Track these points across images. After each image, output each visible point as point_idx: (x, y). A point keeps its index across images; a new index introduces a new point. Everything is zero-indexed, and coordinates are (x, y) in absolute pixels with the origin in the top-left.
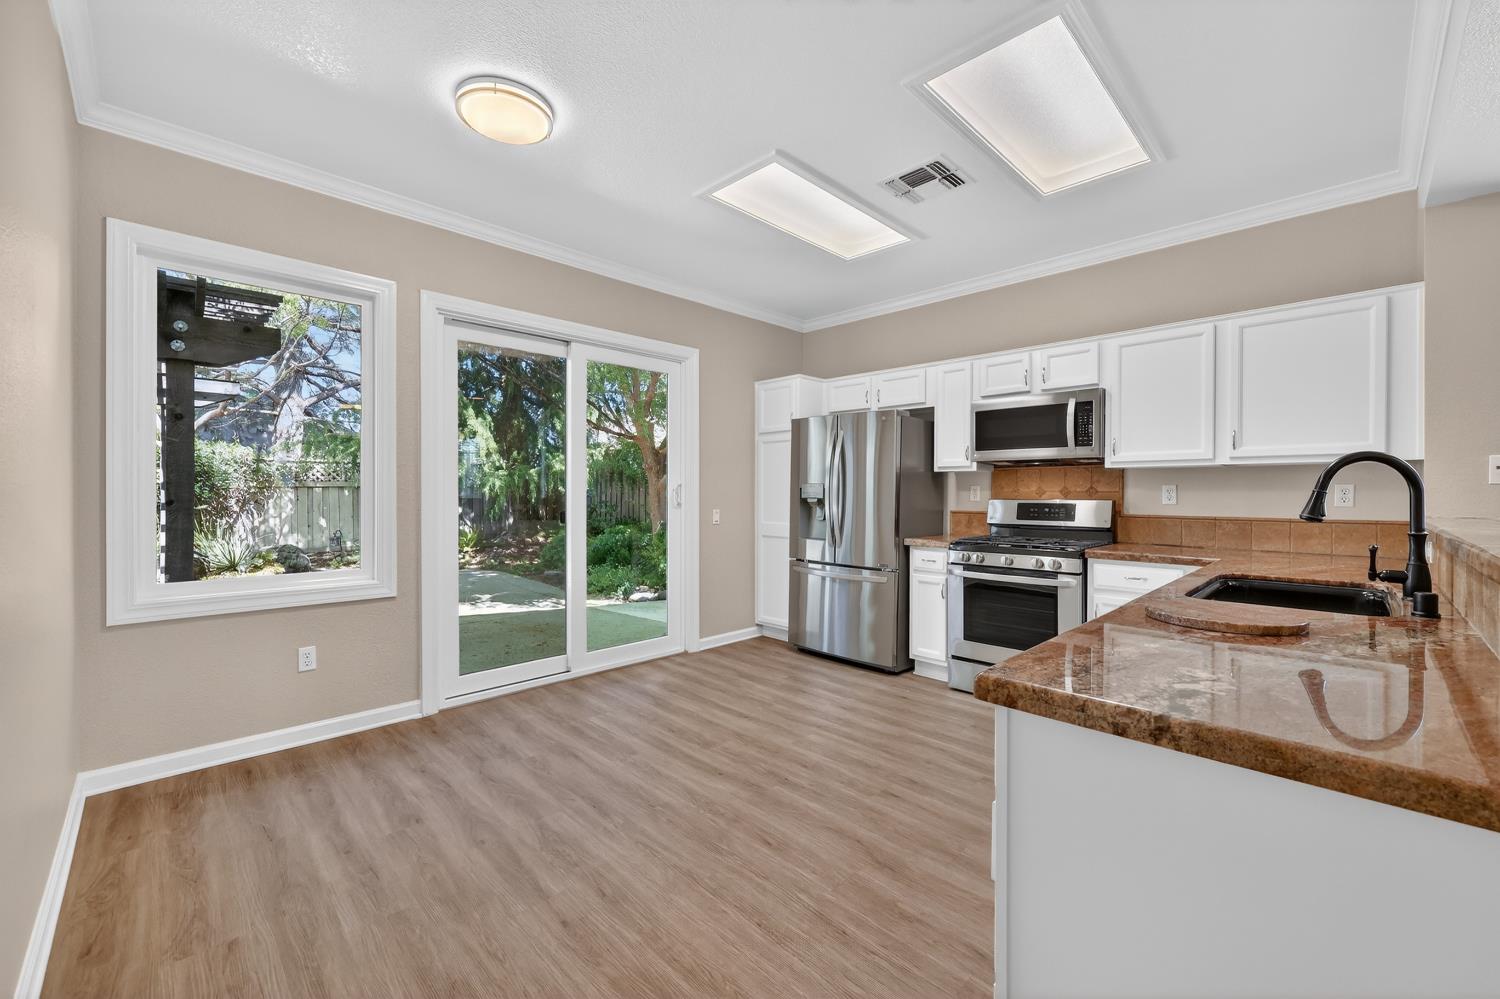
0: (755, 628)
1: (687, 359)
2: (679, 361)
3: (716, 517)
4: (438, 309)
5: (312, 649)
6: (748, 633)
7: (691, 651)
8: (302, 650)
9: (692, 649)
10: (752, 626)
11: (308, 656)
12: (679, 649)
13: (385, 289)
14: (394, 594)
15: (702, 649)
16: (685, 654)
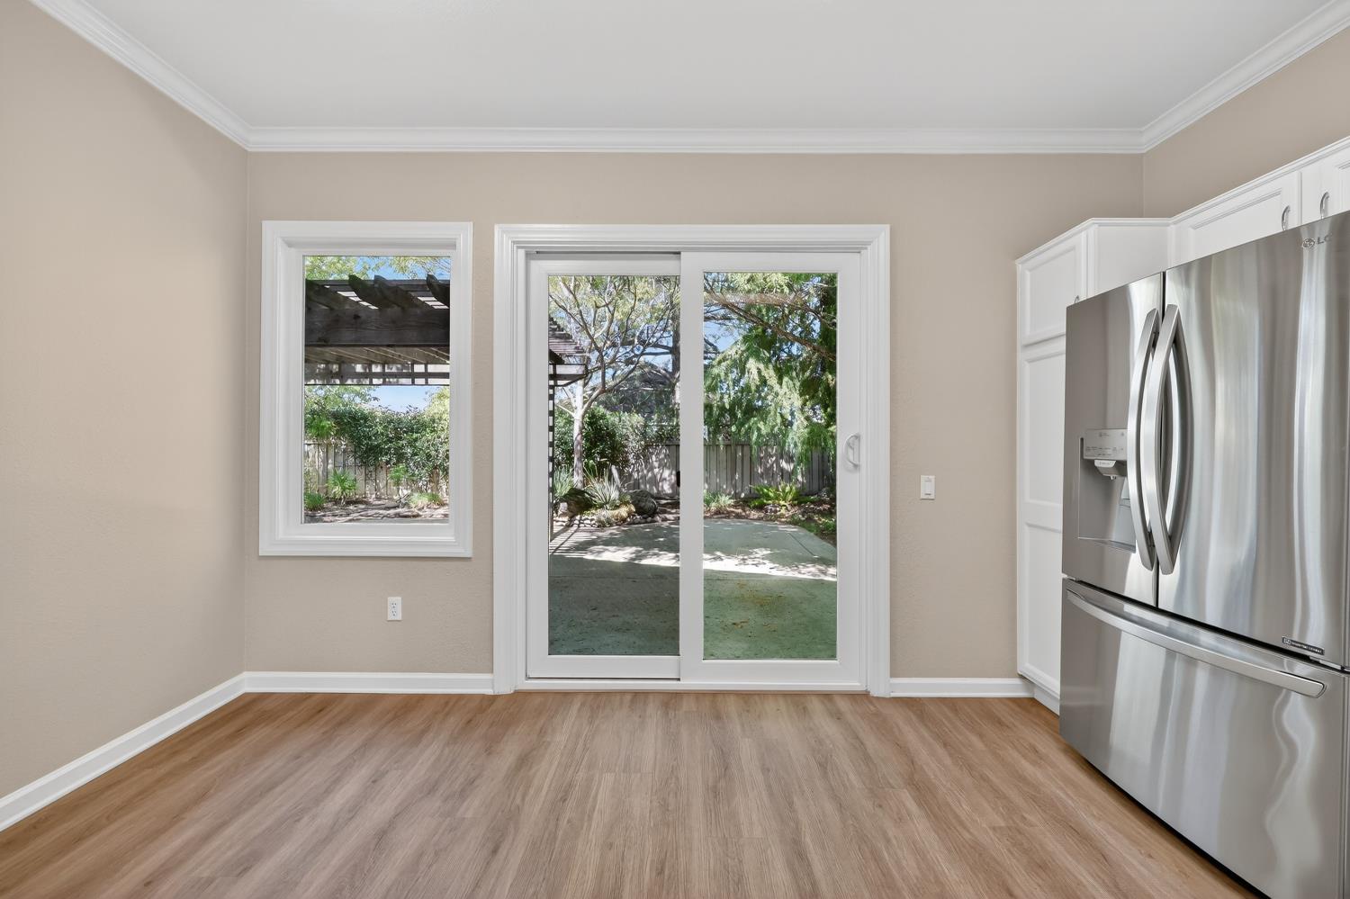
0: (1017, 681)
1: (869, 243)
2: (856, 248)
3: (927, 486)
4: (514, 242)
5: (397, 600)
6: (1000, 687)
7: (875, 693)
8: (391, 599)
9: (876, 692)
10: (1009, 676)
11: (395, 607)
12: (854, 685)
13: (464, 234)
14: (468, 554)
15: (893, 695)
16: (865, 695)
